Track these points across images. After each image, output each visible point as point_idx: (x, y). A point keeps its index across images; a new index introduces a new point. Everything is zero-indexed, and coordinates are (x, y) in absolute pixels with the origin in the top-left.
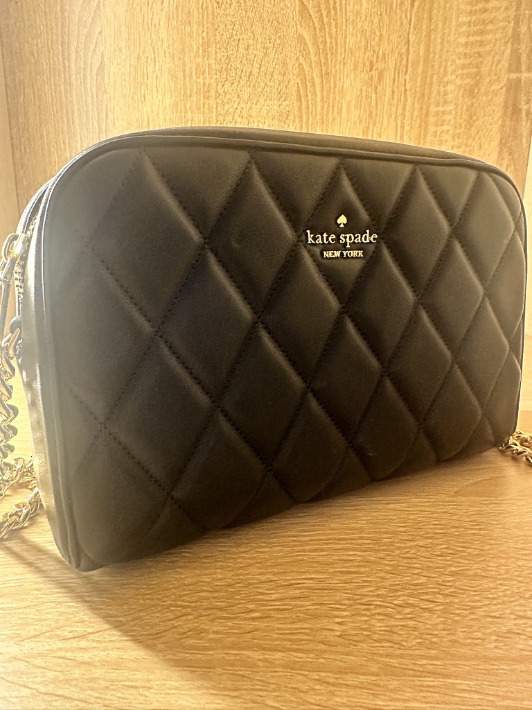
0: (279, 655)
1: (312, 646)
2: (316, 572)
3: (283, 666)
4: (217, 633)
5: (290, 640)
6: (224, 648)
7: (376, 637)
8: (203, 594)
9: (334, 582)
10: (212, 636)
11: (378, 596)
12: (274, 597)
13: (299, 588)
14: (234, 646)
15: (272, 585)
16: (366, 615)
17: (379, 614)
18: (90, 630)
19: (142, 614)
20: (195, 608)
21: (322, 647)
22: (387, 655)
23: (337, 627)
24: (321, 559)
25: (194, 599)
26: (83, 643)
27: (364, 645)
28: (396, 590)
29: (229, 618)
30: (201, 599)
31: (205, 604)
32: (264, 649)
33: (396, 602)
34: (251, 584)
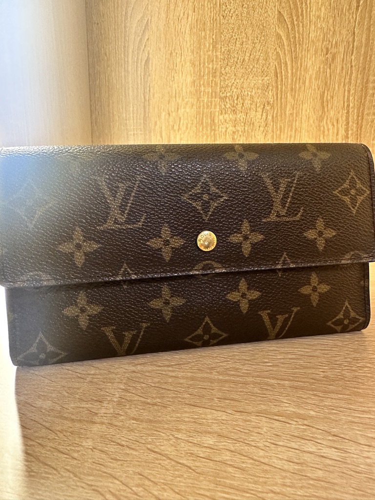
0: (287, 382)
1: (306, 380)
2: (305, 348)
3: (290, 387)
4: (247, 370)
5: (292, 377)
6: (253, 377)
7: (346, 379)
8: (235, 353)
9: (317, 353)
10: (244, 371)
11: (345, 361)
12: (279, 357)
13: (294, 355)
14: (258, 376)
15: (277, 352)
16: (339, 369)
17: (347, 369)
18: (173, 364)
19: (200, 359)
20: (231, 359)
21: (313, 381)
22: (355, 388)
23: (322, 373)
24: (307, 342)
25: (230, 355)
26: (170, 369)
27: (340, 382)
28: (359, 360)
29: (253, 364)
30: (234, 355)
31: (237, 357)
32: (278, 379)
33: (358, 365)
34: (264, 351)
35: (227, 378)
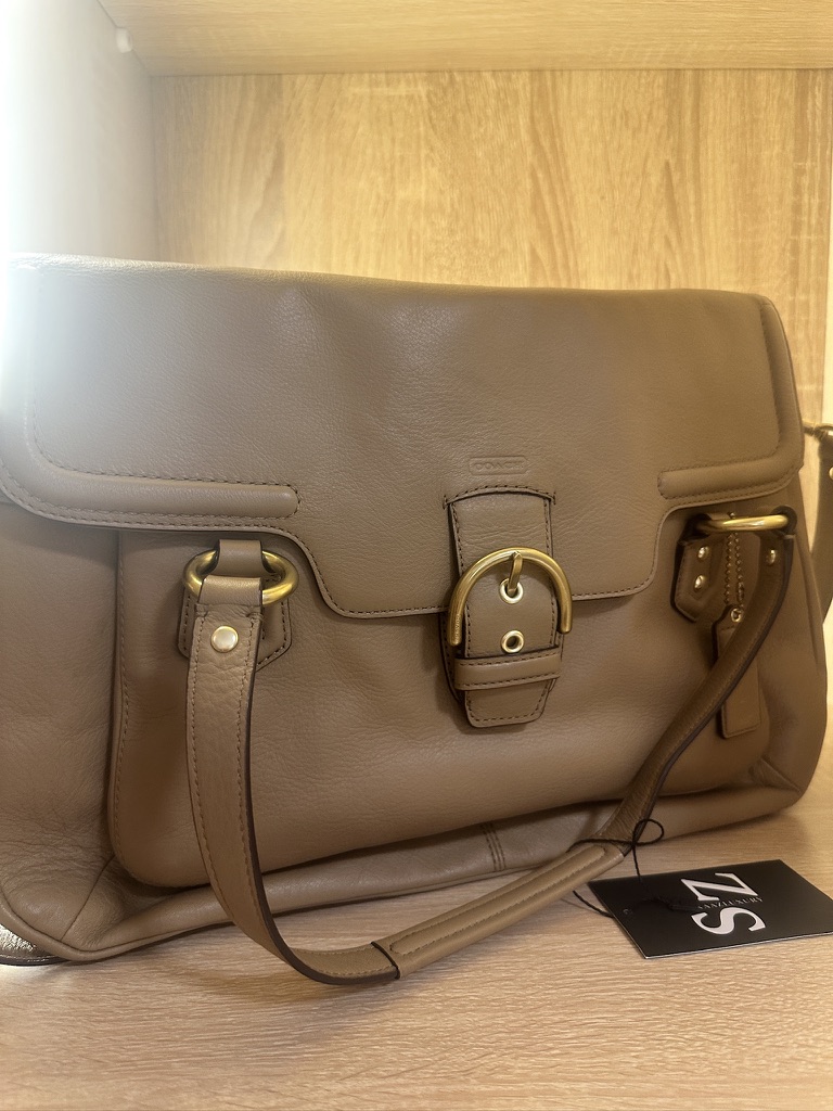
35: (493, 1088)
